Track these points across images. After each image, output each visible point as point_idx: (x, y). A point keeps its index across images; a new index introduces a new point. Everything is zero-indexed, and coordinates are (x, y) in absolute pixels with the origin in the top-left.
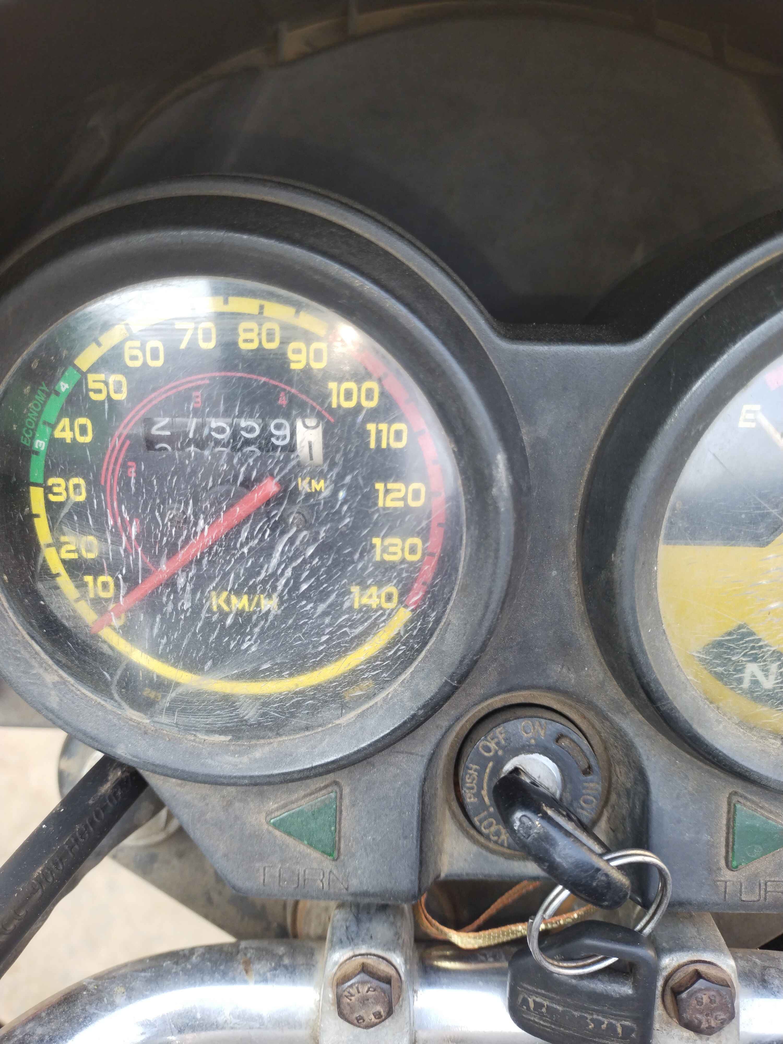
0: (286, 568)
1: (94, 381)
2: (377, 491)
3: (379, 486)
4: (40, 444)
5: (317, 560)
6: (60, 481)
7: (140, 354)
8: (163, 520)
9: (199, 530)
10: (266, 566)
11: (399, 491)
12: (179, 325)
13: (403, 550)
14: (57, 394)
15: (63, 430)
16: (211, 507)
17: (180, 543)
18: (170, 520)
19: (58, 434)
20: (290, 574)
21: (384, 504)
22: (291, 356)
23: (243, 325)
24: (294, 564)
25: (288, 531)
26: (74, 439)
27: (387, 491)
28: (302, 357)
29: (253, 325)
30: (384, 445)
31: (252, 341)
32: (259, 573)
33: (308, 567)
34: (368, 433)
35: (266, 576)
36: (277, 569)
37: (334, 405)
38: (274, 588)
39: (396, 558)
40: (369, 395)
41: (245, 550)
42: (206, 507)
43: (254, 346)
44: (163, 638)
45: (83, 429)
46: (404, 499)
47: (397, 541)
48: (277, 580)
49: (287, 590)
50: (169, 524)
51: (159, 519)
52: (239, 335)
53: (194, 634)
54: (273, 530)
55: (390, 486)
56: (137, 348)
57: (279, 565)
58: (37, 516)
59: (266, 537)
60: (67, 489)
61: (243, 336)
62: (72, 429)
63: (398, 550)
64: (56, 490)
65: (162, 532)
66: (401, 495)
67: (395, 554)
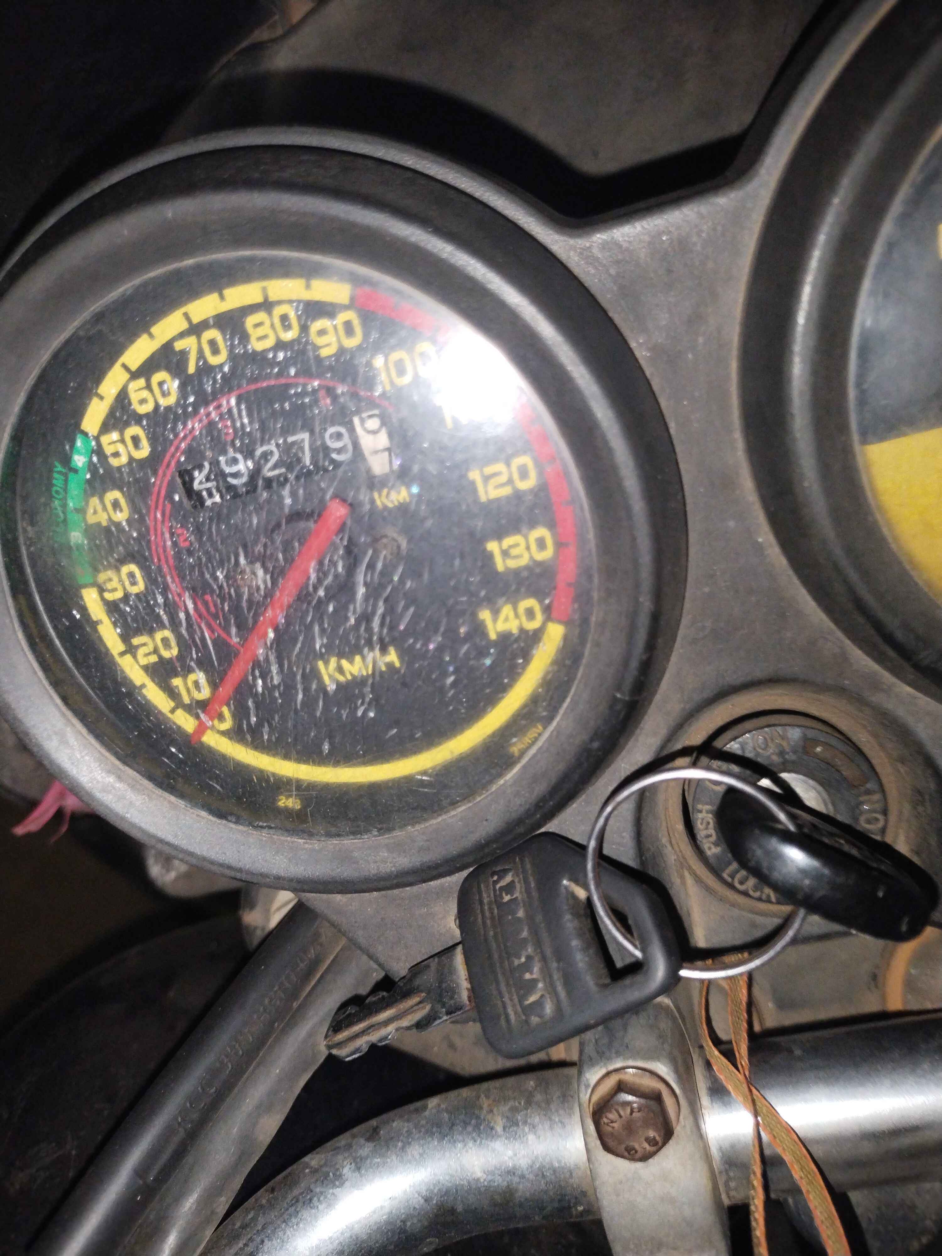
1: (109, 444)
2: (473, 482)
3: (475, 475)
4: (76, 537)
6: (110, 573)
7: (146, 394)
11: (500, 473)
12: (179, 345)
13: (528, 548)
14: (76, 471)
15: (95, 512)
21: (487, 496)
22: (316, 340)
26: (110, 520)
27: (487, 479)
28: (330, 338)
29: (261, 316)
31: (266, 337)
34: (438, 410)
37: (388, 387)
43: (270, 343)
45: (116, 505)
46: (510, 481)
47: (517, 538)
52: (248, 335)
55: (487, 470)
56: (143, 388)
58: (99, 622)
60: (121, 582)
61: (254, 333)
62: (105, 508)
63: (522, 550)
64: (109, 586)
66: (505, 478)
67: (519, 556)
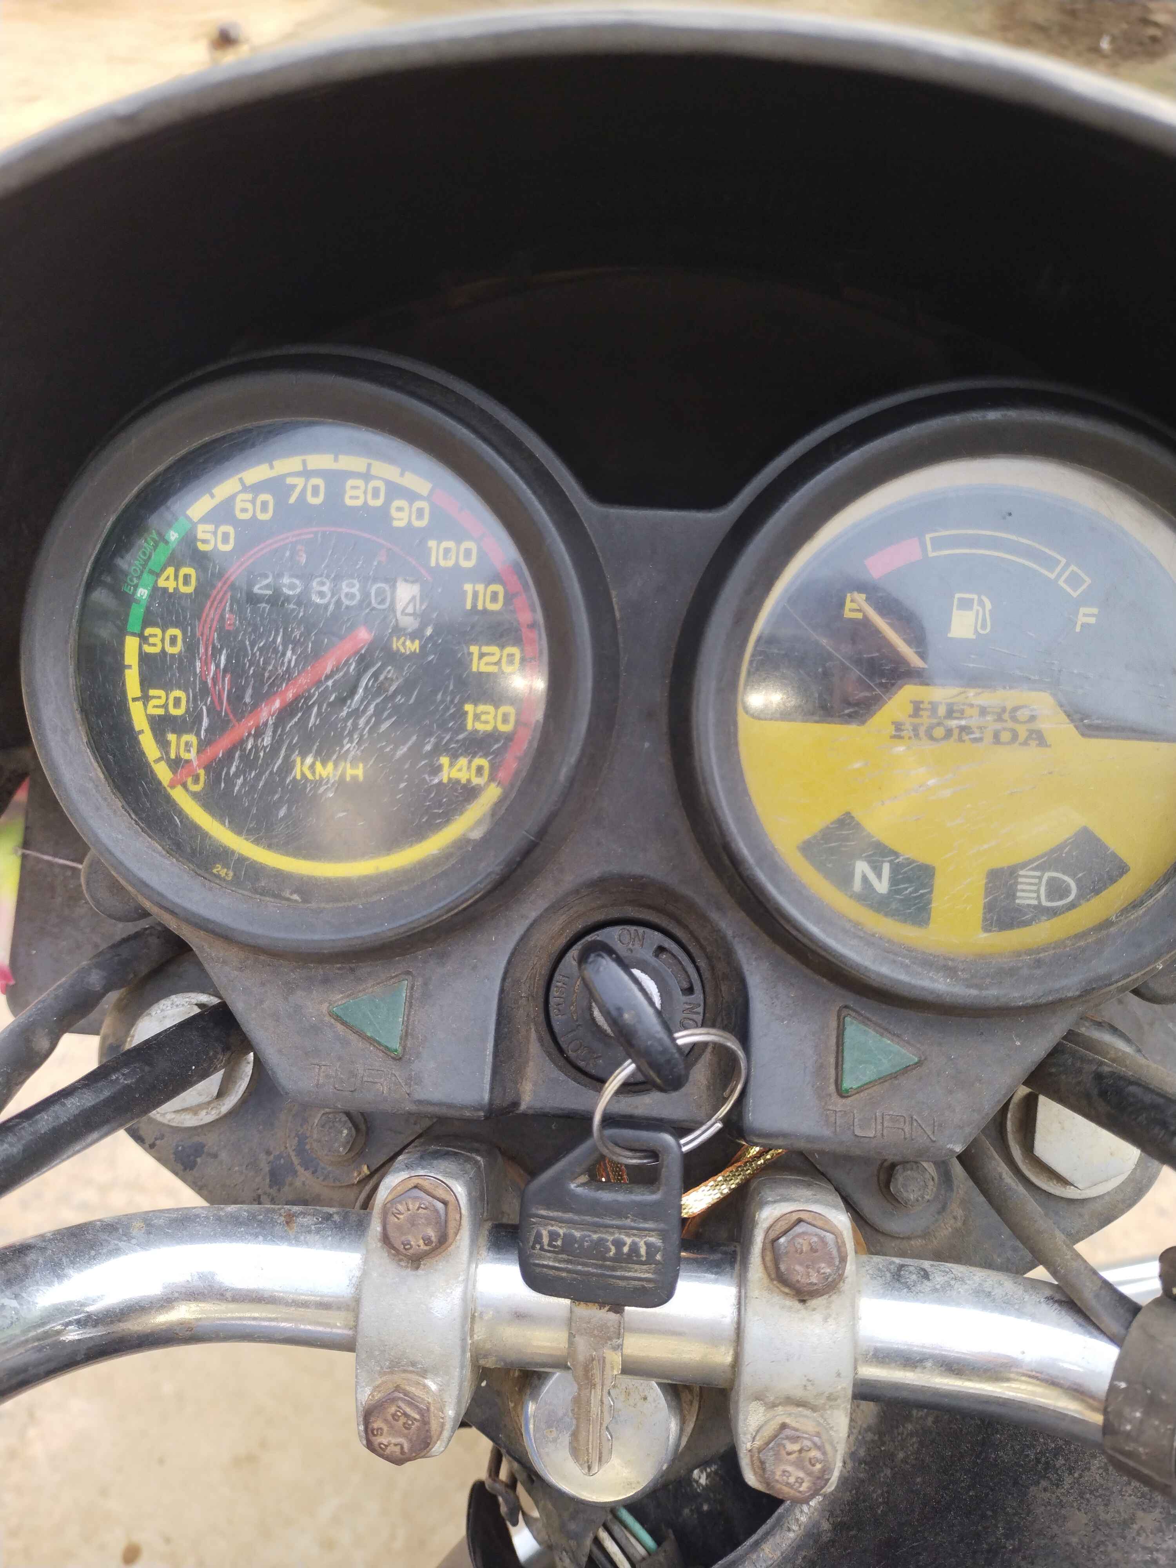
0: (368, 704)
1: (203, 532)
2: (472, 653)
3: (474, 649)
4: (143, 593)
5: (399, 697)
6: (158, 631)
7: (249, 506)
8: (252, 650)
9: (286, 660)
10: (349, 702)
11: (493, 654)
12: (290, 481)
13: (495, 718)
14: (167, 542)
15: (167, 579)
16: (300, 637)
17: (267, 675)
18: (260, 649)
19: (162, 583)
20: (372, 710)
21: (478, 667)
22: (394, 513)
23: (350, 483)
24: (378, 700)
25: (374, 665)
26: (176, 589)
27: (482, 655)
28: (404, 515)
29: (360, 483)
30: (480, 607)
31: (357, 498)
32: (342, 711)
33: (390, 705)
34: (464, 593)
35: (348, 712)
36: (360, 706)
37: (433, 564)
38: (355, 726)
39: (489, 728)
40: (468, 554)
41: (330, 683)
42: (295, 636)
43: (359, 503)
44: (239, 778)
45: (187, 578)
46: (498, 663)
47: (490, 708)
48: (358, 717)
49: (367, 729)
50: (258, 653)
51: (249, 648)
52: (345, 492)
53: (271, 773)
54: (359, 663)
55: (485, 649)
56: (249, 501)
57: (362, 701)
58: (130, 667)
59: (351, 670)
60: (163, 641)
61: (349, 493)
62: (176, 577)
63: (490, 718)
64: (151, 640)
65: (249, 661)
66: (495, 659)
67: (486, 722)
